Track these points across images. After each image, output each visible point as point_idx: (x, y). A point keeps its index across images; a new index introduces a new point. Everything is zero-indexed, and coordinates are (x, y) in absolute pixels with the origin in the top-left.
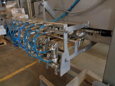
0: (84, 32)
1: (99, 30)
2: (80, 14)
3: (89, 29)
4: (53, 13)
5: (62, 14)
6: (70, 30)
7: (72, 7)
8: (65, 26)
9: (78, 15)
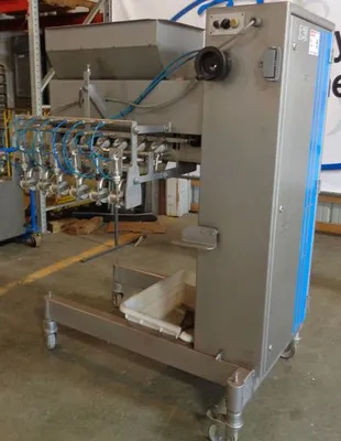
0: (165, 143)
1: (187, 136)
2: (153, 110)
3: (175, 135)
4: (102, 106)
5: (123, 108)
6: (142, 130)
7: (142, 98)
8: (134, 124)
9: (151, 112)
